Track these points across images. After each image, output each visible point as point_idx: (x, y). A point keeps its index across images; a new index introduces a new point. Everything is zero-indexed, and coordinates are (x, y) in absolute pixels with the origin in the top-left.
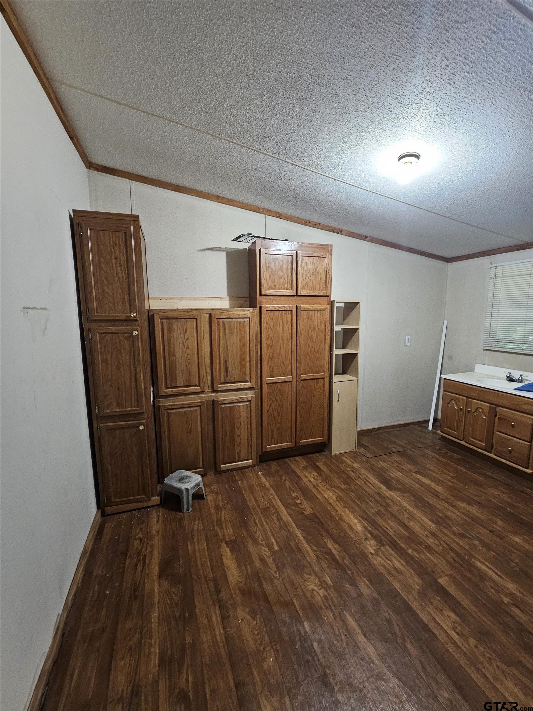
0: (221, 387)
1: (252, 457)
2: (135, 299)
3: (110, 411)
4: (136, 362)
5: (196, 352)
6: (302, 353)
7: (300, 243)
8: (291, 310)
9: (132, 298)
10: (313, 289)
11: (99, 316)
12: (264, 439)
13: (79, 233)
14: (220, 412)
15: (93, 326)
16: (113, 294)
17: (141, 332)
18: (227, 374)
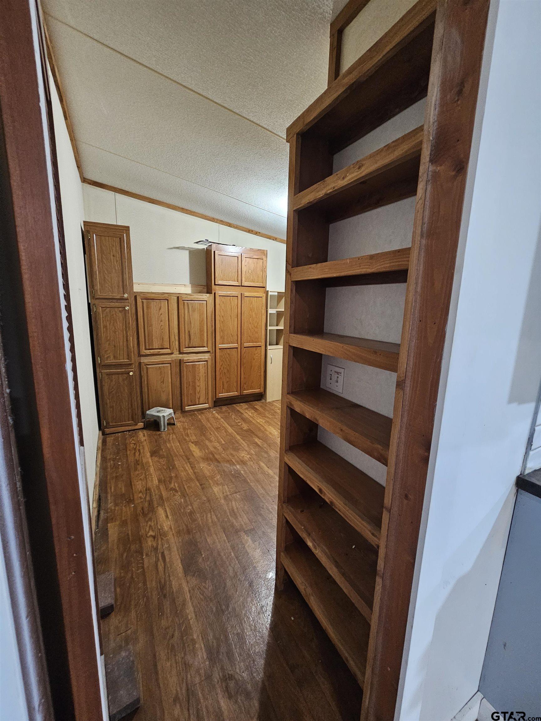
0: (186, 350)
1: (208, 402)
2: (126, 285)
3: (108, 361)
4: (127, 328)
5: (168, 324)
6: (245, 328)
7: (244, 248)
8: (237, 296)
9: (125, 284)
10: (253, 281)
11: (100, 296)
12: (217, 388)
13: (88, 237)
14: (185, 369)
15: (97, 302)
16: (111, 280)
17: (131, 307)
18: (190, 341)
